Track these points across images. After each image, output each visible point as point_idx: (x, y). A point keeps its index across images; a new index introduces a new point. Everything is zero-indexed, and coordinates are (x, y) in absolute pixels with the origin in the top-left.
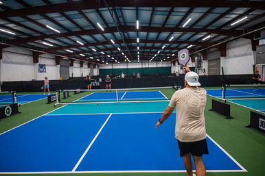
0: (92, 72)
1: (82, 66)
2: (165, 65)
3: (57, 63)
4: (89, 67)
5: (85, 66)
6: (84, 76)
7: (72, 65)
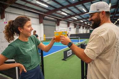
0: (87, 31)
3: (75, 27)
5: (85, 28)
6: (84, 33)
7: (80, 28)
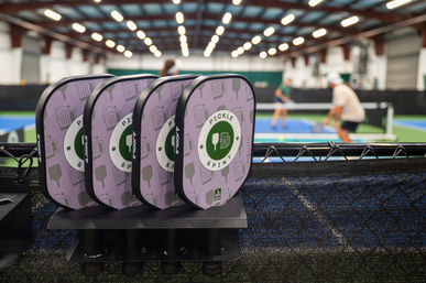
1: (69, 56)
2: (271, 66)
3: (16, 43)
4: (85, 59)
5: (77, 55)
7: (46, 51)
